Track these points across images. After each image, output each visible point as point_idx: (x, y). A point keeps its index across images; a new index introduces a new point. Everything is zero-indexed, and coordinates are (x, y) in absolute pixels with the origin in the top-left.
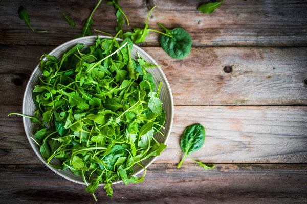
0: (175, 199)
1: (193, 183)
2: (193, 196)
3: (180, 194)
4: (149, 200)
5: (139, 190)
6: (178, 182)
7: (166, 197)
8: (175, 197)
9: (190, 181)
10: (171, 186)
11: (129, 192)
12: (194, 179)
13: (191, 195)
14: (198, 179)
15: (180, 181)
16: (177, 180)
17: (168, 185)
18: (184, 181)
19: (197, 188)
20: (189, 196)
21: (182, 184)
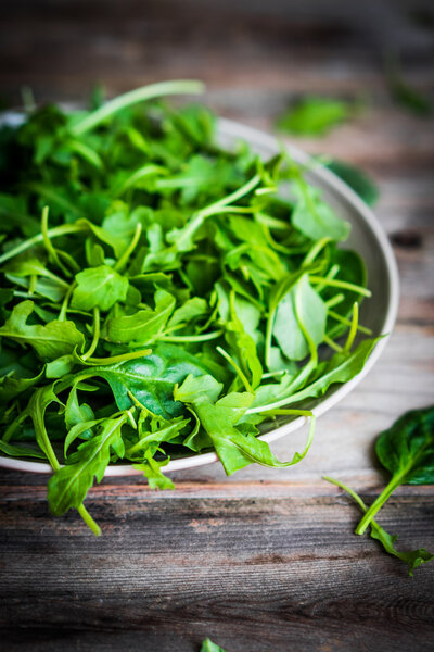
0: (240, 627)
1: (319, 568)
2: (325, 614)
3: (266, 607)
4: (116, 630)
5: (69, 593)
6: (248, 563)
7: (195, 616)
8: (241, 619)
9: (303, 558)
10: (217, 579)
11: (17, 600)
12: (325, 552)
13: (315, 609)
14: (340, 553)
15: (260, 560)
16: (246, 556)
17: (204, 572)
18: (277, 559)
19: (343, 585)
20: (307, 617)
21: (271, 570)
